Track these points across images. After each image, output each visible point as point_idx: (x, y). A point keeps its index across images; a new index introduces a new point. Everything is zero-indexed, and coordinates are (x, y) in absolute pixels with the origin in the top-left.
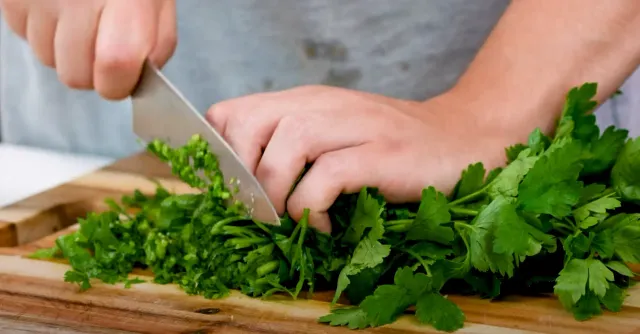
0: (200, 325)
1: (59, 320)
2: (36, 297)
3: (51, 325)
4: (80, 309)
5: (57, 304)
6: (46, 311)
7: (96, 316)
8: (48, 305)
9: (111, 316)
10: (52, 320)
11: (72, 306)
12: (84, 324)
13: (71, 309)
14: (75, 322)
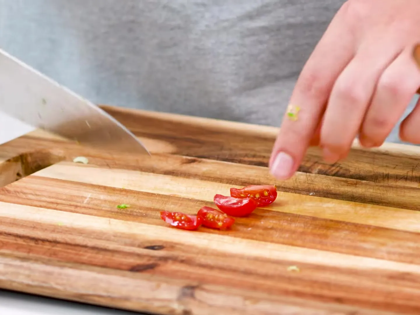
0: (149, 260)
1: (31, 255)
2: (10, 234)
3: (23, 259)
4: (47, 246)
5: (28, 241)
6: (18, 247)
7: (60, 251)
8: (20, 241)
9: (74, 252)
10: (24, 254)
11: (40, 242)
12: (52, 258)
13: (40, 246)
14: (43, 257)
